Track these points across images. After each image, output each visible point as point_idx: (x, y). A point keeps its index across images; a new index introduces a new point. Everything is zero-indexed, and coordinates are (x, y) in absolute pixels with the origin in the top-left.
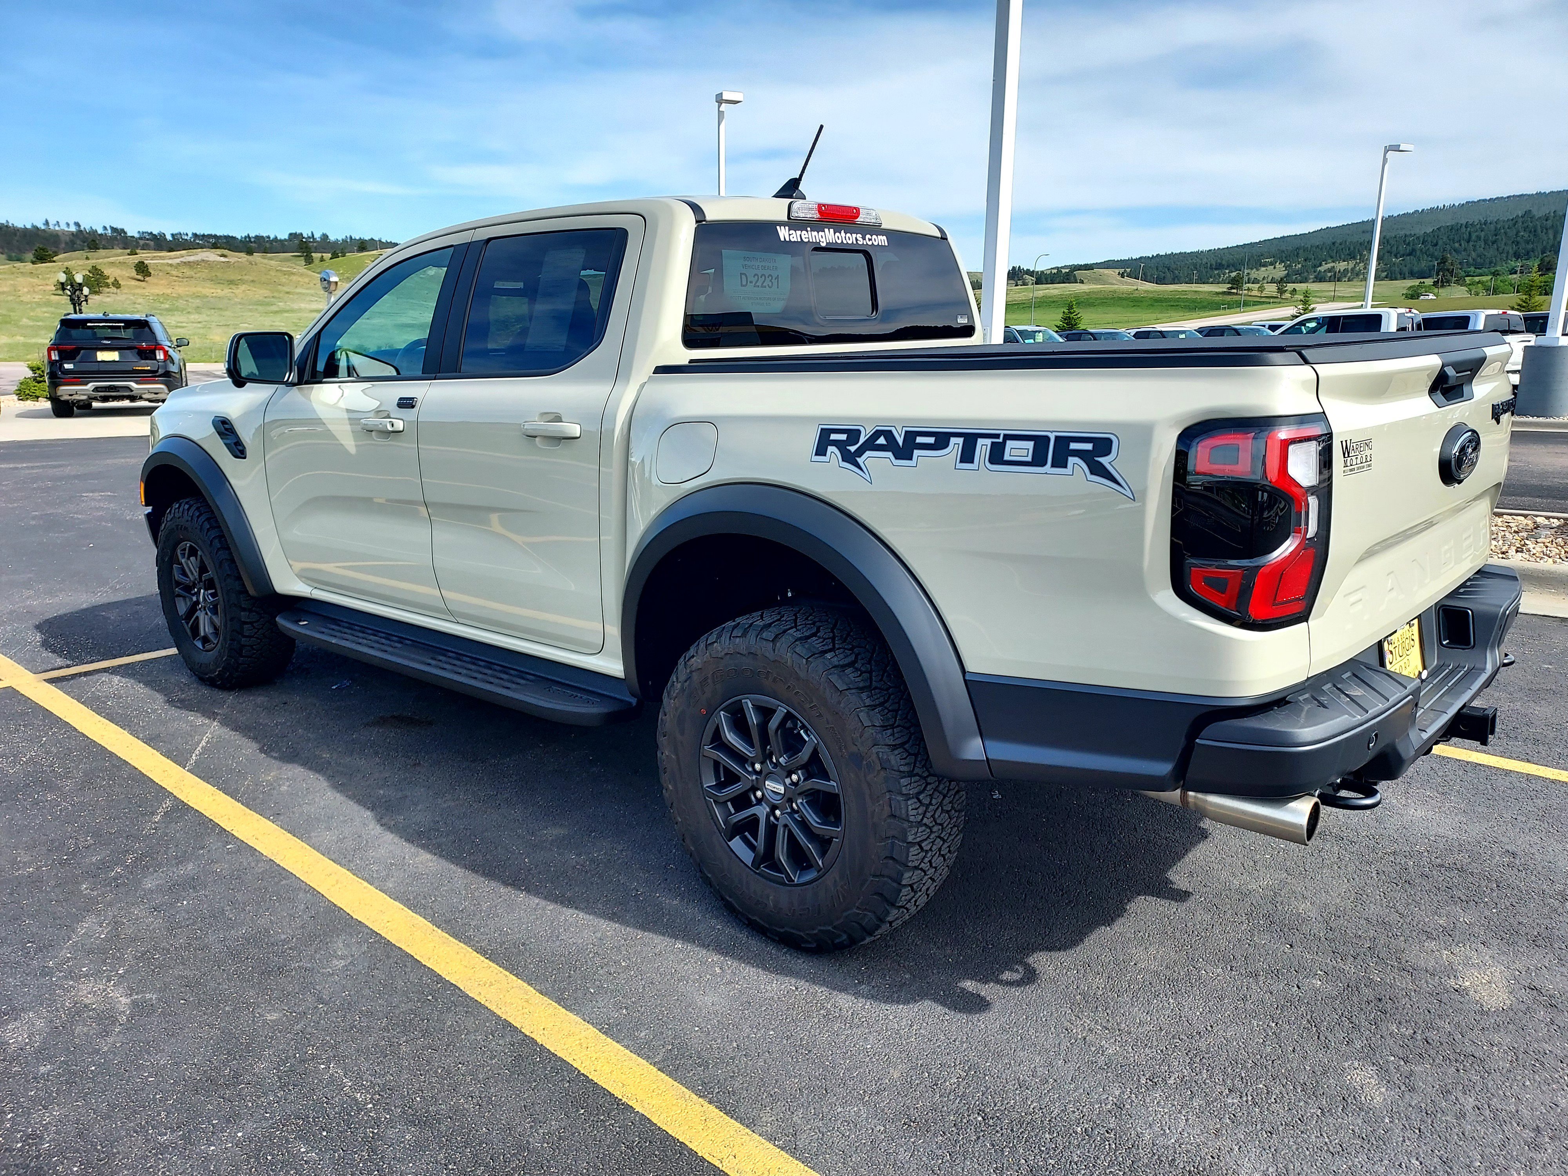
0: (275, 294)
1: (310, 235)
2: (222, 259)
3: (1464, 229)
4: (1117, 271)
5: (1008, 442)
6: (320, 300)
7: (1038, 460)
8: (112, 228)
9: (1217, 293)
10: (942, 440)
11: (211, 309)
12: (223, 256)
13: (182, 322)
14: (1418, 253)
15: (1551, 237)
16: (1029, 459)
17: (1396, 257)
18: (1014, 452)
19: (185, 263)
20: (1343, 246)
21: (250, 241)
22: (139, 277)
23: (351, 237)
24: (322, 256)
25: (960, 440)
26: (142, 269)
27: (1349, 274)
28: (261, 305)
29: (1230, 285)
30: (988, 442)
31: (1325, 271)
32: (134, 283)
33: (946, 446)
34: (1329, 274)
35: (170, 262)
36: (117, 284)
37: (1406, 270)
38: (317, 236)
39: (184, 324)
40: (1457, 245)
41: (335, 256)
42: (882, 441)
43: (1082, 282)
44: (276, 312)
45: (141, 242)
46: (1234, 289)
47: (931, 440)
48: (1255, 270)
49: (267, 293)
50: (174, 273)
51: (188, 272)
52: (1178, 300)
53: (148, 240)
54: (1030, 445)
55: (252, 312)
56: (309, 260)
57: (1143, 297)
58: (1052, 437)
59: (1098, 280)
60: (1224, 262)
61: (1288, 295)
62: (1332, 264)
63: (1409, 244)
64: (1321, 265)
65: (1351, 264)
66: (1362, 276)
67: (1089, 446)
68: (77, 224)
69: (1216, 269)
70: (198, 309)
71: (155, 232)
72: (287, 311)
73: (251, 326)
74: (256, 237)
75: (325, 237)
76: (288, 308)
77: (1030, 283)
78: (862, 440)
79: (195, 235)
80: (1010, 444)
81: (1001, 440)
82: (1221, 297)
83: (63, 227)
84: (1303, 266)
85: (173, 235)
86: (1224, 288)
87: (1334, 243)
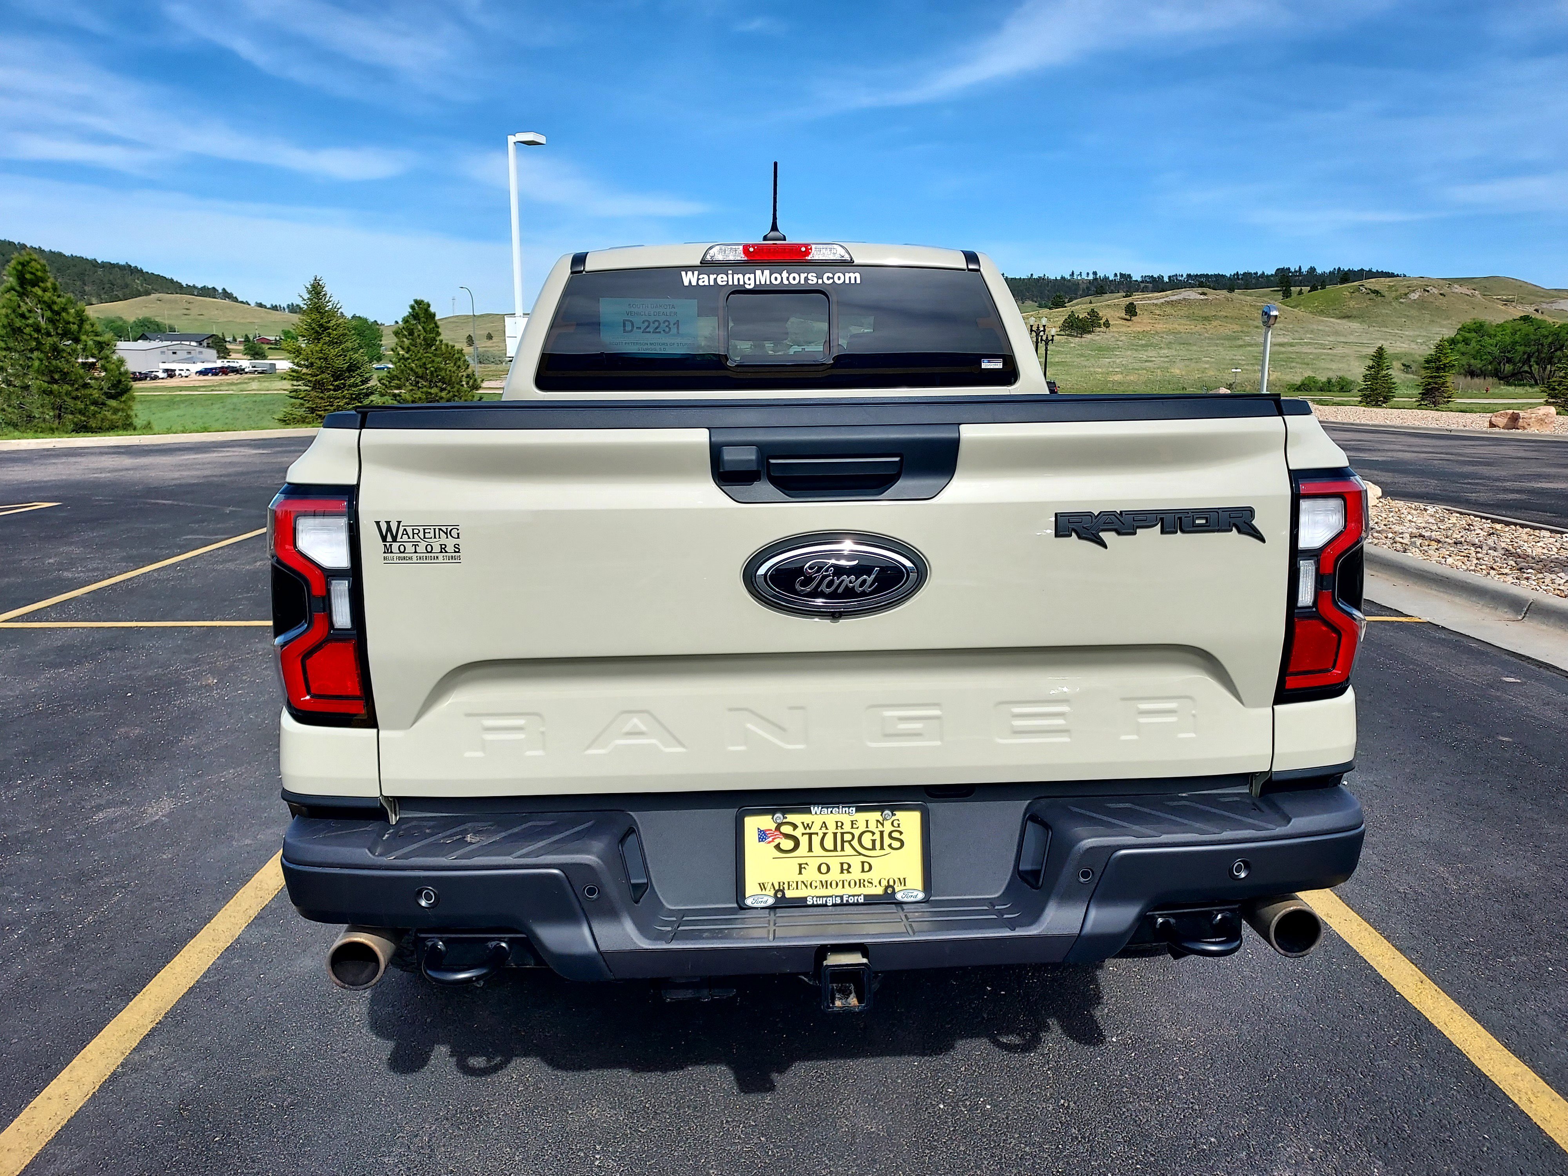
0: (1245, 329)
1: (1297, 269)
2: (1202, 297)
6: (1286, 333)
8: (1121, 274)
11: (1181, 344)
12: (1204, 294)
13: (1151, 357)
19: (1168, 302)
21: (1238, 278)
22: (1128, 317)
23: (1339, 268)
24: (1301, 289)
26: (1131, 310)
28: (1229, 339)
32: (1121, 322)
35: (1155, 302)
36: (1107, 324)
38: (1304, 270)
39: (1153, 359)
41: (1314, 289)
44: (1241, 346)
45: (1142, 285)
49: (1236, 328)
50: (1158, 312)
51: (1169, 310)
53: (1148, 283)
55: (1217, 346)
56: (1287, 294)
68: (1095, 273)
70: (1169, 345)
71: (1155, 276)
72: (1251, 345)
73: (1212, 360)
74: (1245, 273)
75: (1312, 270)
76: (1253, 342)
79: (1189, 276)
83: (1084, 276)
85: (1170, 277)
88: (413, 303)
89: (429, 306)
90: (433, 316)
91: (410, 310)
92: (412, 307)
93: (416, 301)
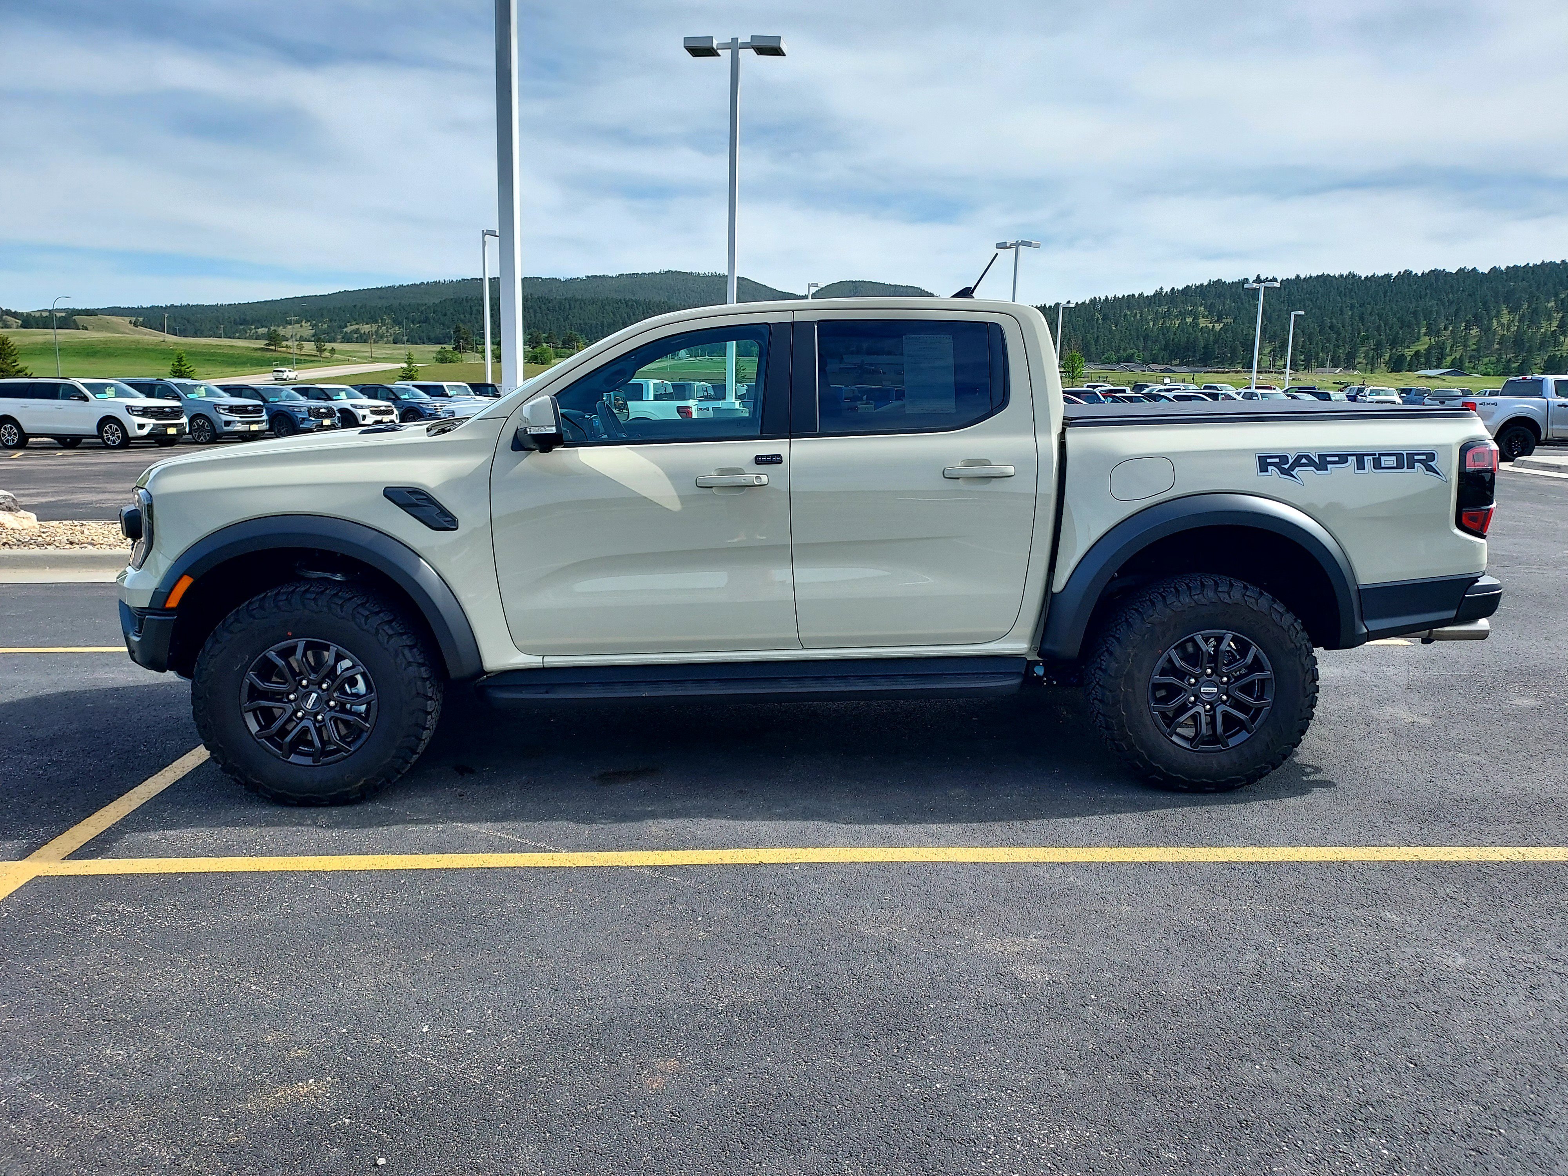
3: (465, 303)
4: (128, 319)
5: (1382, 457)
7: (1400, 466)
9: (256, 349)
10: (1343, 458)
14: (432, 321)
15: (532, 315)
16: (1395, 465)
17: (413, 322)
18: (1386, 462)
20: (364, 310)
25: (1354, 458)
27: (374, 337)
29: (267, 342)
30: (1371, 458)
31: (351, 332)
33: (1347, 461)
34: (356, 336)
37: (424, 335)
40: (462, 316)
42: (1304, 461)
43: (86, 329)
46: (272, 345)
47: (1337, 459)
48: (281, 327)
52: (214, 354)
54: (1394, 458)
57: (172, 349)
58: (1404, 453)
59: (107, 327)
60: (248, 318)
61: (326, 354)
62: (357, 326)
63: (422, 312)
64: (346, 327)
65: (375, 327)
66: (385, 339)
67: (1424, 457)
69: (241, 324)
77: (14, 326)
78: (1291, 461)
80: (1383, 458)
81: (1377, 456)
82: (259, 354)
84: (329, 326)
86: (261, 344)
87: (355, 306)
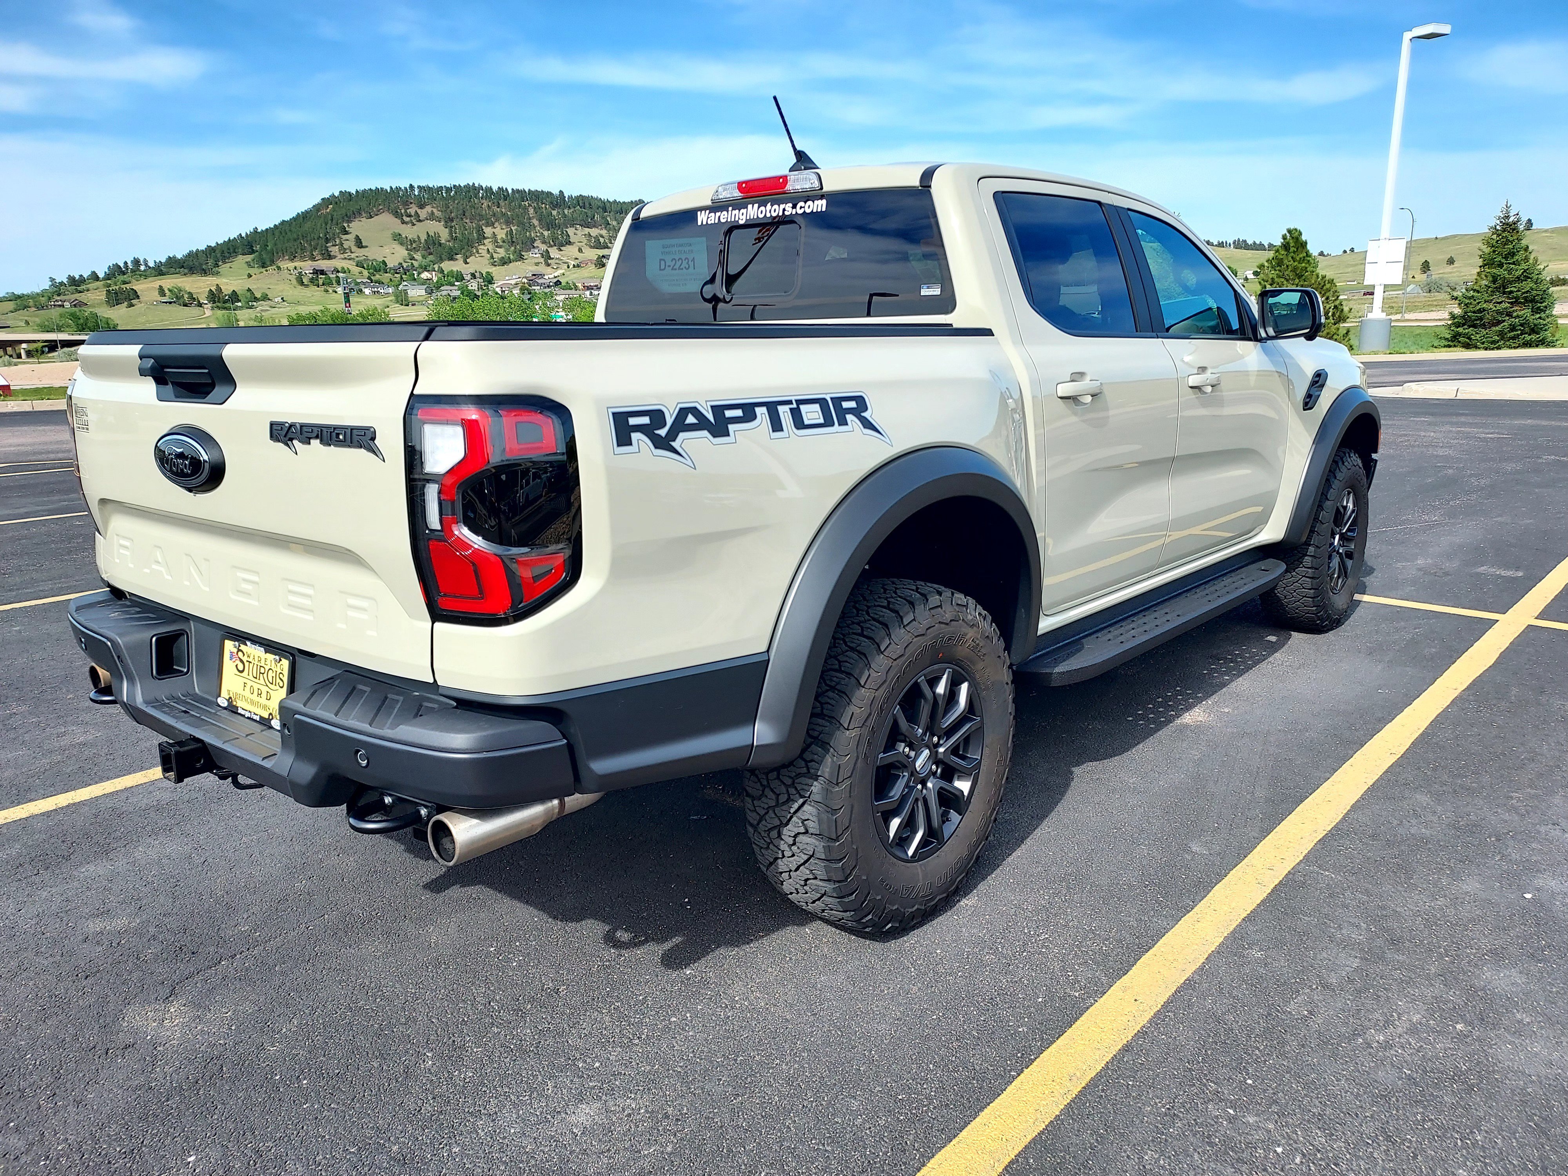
88: (1285, 232)
89: (1300, 234)
90: (1304, 245)
91: (1282, 241)
92: (1284, 237)
93: (1289, 231)
